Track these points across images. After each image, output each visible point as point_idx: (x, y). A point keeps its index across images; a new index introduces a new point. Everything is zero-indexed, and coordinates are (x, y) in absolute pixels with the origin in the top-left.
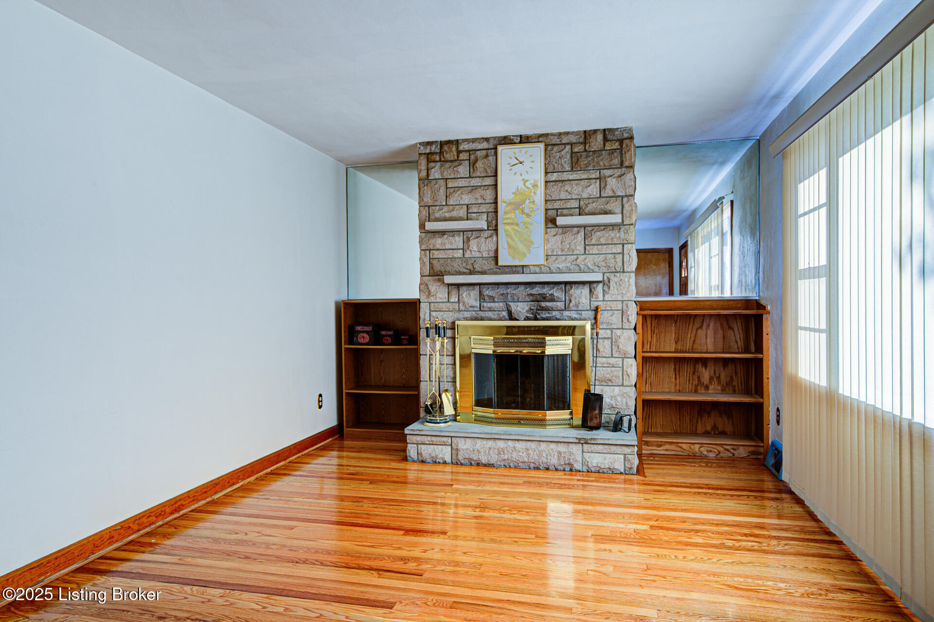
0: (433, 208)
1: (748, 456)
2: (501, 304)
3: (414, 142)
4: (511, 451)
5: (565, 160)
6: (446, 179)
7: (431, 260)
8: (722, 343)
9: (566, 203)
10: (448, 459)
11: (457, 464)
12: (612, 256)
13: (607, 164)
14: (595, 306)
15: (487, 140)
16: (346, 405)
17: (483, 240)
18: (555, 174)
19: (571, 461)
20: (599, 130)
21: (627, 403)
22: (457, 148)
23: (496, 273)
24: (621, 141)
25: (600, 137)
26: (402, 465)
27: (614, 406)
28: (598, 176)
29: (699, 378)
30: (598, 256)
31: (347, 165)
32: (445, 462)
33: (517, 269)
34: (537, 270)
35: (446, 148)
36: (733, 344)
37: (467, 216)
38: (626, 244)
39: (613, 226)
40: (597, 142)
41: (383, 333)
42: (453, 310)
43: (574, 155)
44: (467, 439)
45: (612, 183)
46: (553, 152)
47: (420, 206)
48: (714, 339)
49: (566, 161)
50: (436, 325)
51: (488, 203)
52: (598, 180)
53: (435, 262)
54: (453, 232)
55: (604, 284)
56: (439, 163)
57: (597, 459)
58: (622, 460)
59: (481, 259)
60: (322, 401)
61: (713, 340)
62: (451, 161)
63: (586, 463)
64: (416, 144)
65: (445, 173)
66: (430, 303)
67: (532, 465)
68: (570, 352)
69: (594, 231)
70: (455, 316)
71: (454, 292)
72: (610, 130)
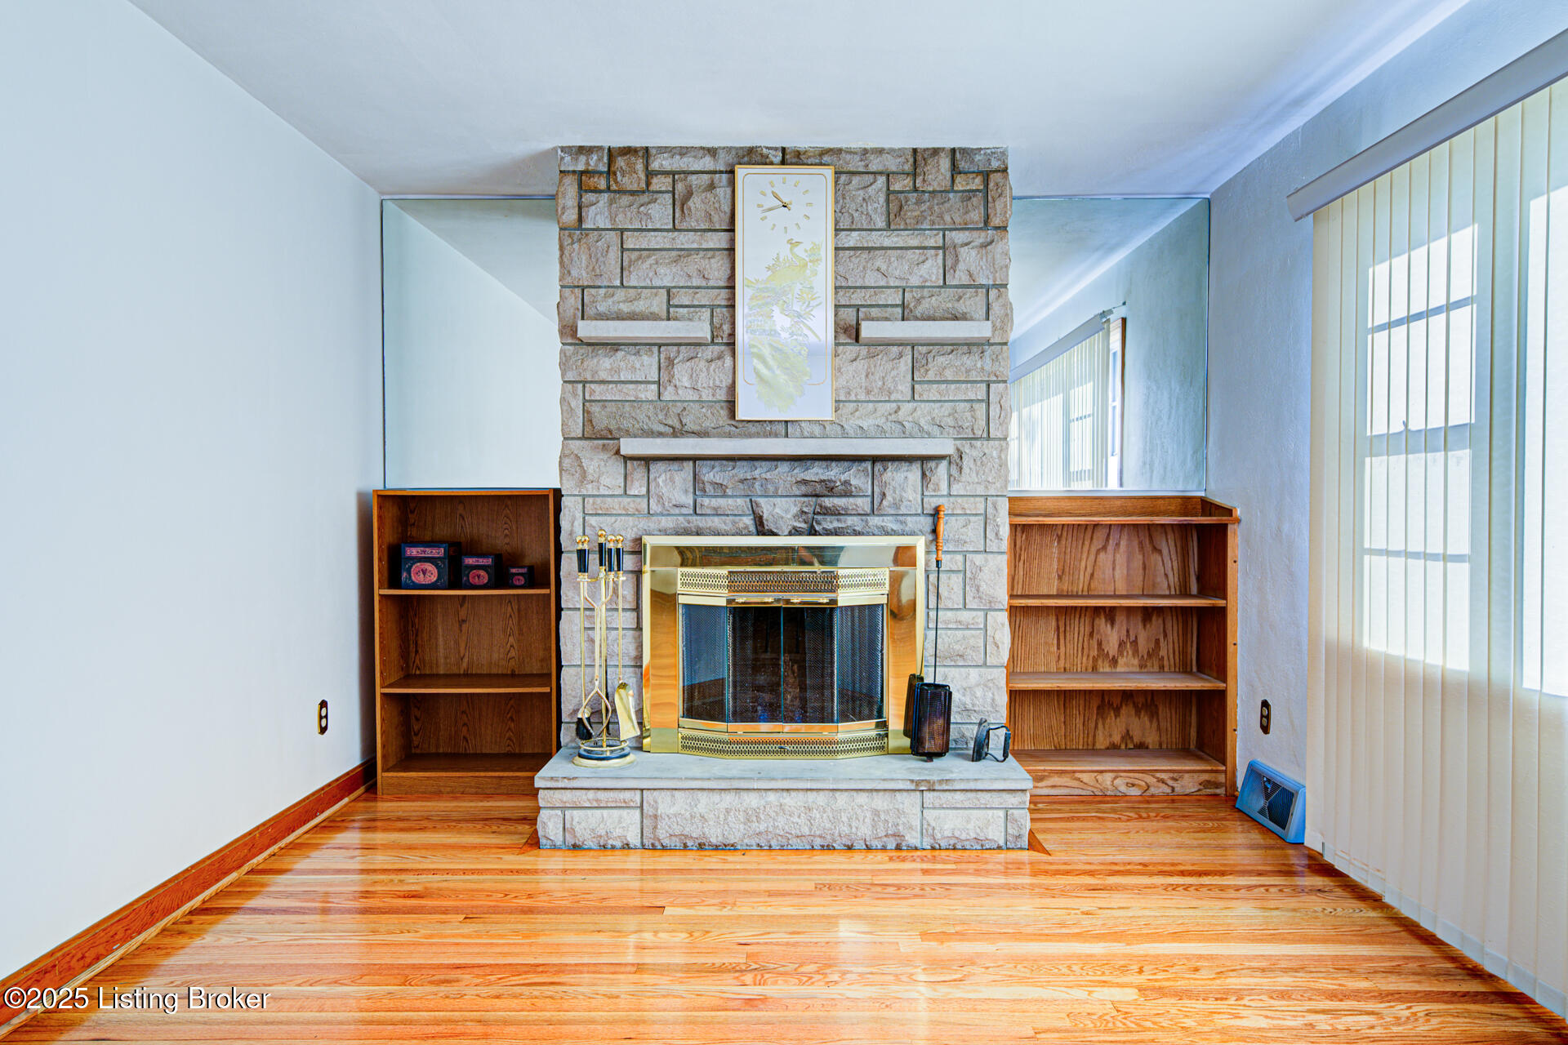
0: (593, 291)
1: (1199, 790)
2: (740, 501)
3: (548, 144)
4: (773, 814)
5: (876, 205)
6: (622, 231)
7: (587, 404)
8: (1141, 578)
9: (876, 294)
10: (634, 839)
11: (654, 848)
12: (968, 405)
13: (958, 220)
14: (933, 506)
15: (712, 152)
16: (383, 720)
17: (703, 364)
18: (855, 234)
19: (901, 828)
20: (943, 149)
21: (993, 700)
22: (647, 167)
23: (730, 435)
24: (986, 175)
25: (945, 163)
26: (527, 860)
27: (970, 706)
28: (940, 243)
29: (1100, 644)
30: (938, 405)
31: (382, 193)
32: (627, 845)
33: (775, 427)
34: (817, 430)
35: (621, 162)
36: (1160, 579)
37: (668, 312)
38: (994, 382)
39: (970, 345)
40: (938, 174)
41: (470, 561)
42: (637, 513)
43: (892, 197)
44: (677, 793)
45: (969, 258)
46: (851, 187)
47: (562, 287)
48: (1128, 570)
49: (876, 209)
50: (601, 545)
51: (713, 288)
52: (941, 252)
53: (595, 409)
54: (636, 346)
55: (950, 463)
56: (606, 195)
57: (952, 822)
58: (1002, 820)
59: (697, 406)
60: (326, 717)
61: (1125, 572)
62: (633, 193)
63: (930, 831)
64: (555, 149)
65: (620, 217)
66: (584, 497)
67: (818, 842)
68: (884, 600)
69: (932, 354)
70: (641, 526)
71: (638, 473)
72: (964, 151)
